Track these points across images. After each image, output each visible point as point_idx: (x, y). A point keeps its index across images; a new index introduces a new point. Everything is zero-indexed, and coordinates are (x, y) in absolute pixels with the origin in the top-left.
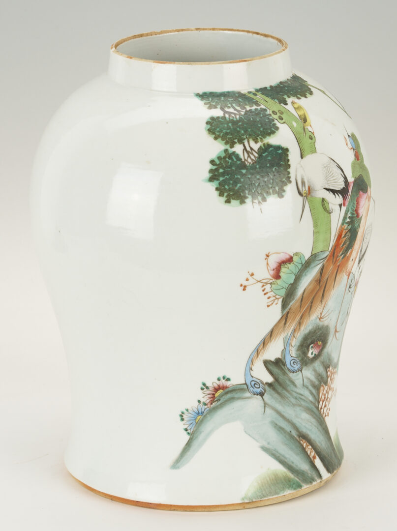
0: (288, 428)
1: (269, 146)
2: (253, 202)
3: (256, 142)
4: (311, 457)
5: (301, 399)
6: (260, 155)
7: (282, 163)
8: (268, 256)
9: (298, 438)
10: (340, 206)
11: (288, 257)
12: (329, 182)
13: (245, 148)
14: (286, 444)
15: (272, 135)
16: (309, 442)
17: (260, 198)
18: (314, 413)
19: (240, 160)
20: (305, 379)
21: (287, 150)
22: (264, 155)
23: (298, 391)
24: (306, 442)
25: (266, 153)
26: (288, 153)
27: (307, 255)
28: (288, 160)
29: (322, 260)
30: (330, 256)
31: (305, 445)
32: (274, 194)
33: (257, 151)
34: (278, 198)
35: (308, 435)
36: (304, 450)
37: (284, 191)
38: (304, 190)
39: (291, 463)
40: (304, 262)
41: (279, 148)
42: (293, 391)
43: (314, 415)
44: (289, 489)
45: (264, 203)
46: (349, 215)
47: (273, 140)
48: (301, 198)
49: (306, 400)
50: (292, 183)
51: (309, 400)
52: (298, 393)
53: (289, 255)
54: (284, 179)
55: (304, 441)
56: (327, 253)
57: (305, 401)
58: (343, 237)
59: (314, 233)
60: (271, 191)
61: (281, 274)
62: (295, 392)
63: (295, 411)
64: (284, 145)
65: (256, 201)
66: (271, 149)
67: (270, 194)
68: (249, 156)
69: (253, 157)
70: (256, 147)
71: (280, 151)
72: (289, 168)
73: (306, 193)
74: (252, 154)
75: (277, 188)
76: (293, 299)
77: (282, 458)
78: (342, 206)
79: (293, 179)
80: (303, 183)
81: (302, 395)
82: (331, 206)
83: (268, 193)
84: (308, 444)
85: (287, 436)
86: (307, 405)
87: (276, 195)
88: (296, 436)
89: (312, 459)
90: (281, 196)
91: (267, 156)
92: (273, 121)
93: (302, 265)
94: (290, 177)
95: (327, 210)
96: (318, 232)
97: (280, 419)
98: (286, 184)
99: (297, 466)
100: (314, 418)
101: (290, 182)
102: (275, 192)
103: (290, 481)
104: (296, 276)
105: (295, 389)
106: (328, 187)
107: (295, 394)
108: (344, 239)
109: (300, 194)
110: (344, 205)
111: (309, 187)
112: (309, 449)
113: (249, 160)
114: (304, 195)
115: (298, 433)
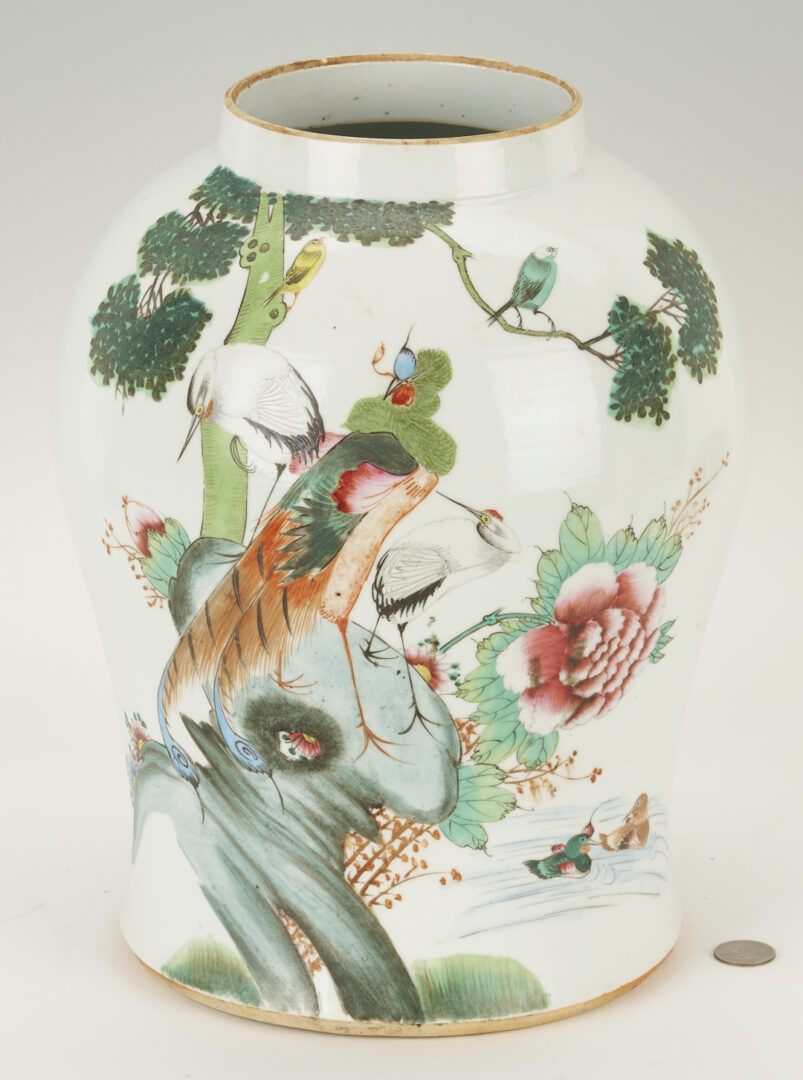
0: (254, 879)
1: (185, 296)
2: (117, 389)
3: (174, 282)
4: (306, 960)
5: (281, 833)
6: (163, 307)
7: (184, 336)
8: (125, 502)
9: (275, 909)
10: (281, 468)
11: (156, 520)
12: (261, 411)
13: (153, 287)
14: (247, 907)
15: (205, 281)
16: (306, 929)
17: (127, 385)
18: (326, 879)
19: (135, 301)
20: (284, 797)
21: (209, 317)
22: (168, 309)
23: (268, 811)
24: (297, 926)
25: (173, 308)
26: (206, 324)
27: (193, 535)
28: (198, 337)
29: (233, 559)
30: (249, 558)
31: (292, 930)
32: (147, 388)
33: (164, 296)
34: (151, 399)
35: (306, 917)
36: (288, 939)
37: (164, 390)
38: (200, 404)
39: (252, 949)
40: (187, 546)
41: (198, 307)
42: (258, 809)
43: (328, 885)
44: (232, 993)
45: (130, 397)
46: (307, 494)
47: (200, 290)
48: (189, 417)
49: (294, 839)
50: (184, 380)
51: (306, 846)
52: (269, 817)
53: (158, 518)
54: (173, 368)
55: (291, 921)
56: (241, 549)
57: (292, 841)
58: (286, 534)
59: (206, 496)
60: (146, 379)
61: (151, 549)
62: (264, 813)
63: (266, 850)
64: (209, 307)
65: (121, 387)
66: (185, 304)
67: (142, 386)
68: (148, 302)
69: (151, 307)
70: (169, 288)
71: (195, 315)
72: (190, 351)
73: (203, 412)
74: (155, 300)
75: (155, 380)
76: (189, 613)
77: (236, 929)
78: (286, 471)
79: (187, 374)
80: (204, 390)
81: (283, 827)
82: (251, 460)
83: (141, 384)
84: (301, 931)
85: (251, 893)
86: (301, 853)
87: (150, 392)
88: (269, 901)
89: (308, 966)
90: (157, 397)
91: (171, 312)
92: (235, 255)
93: (186, 550)
94: (182, 369)
95: (241, 463)
96: (214, 497)
97: (234, 849)
98: (171, 379)
99: (265, 961)
100: (328, 890)
101: (181, 377)
102: (150, 385)
103: (240, 980)
104: (179, 566)
105: (263, 807)
106: (255, 419)
107: (264, 818)
108: (289, 540)
109: (190, 407)
110: (293, 469)
111: (211, 403)
112: (303, 944)
113: (145, 310)
114: (197, 413)
115: (275, 899)
